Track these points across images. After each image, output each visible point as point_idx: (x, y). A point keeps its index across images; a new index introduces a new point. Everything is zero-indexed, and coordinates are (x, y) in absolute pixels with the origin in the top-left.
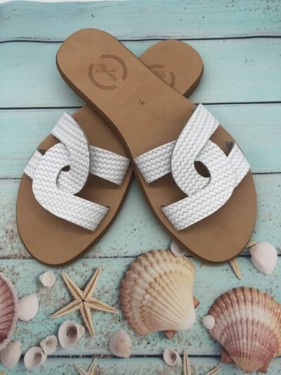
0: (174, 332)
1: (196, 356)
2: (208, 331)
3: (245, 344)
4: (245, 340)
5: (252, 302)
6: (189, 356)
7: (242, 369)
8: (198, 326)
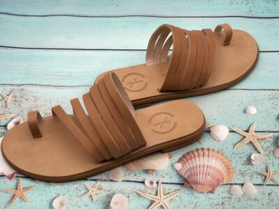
0: (153, 171)
1: (167, 183)
2: (176, 171)
3: (200, 178)
4: (201, 176)
5: (204, 156)
6: (163, 183)
7: (197, 191)
8: (170, 168)
